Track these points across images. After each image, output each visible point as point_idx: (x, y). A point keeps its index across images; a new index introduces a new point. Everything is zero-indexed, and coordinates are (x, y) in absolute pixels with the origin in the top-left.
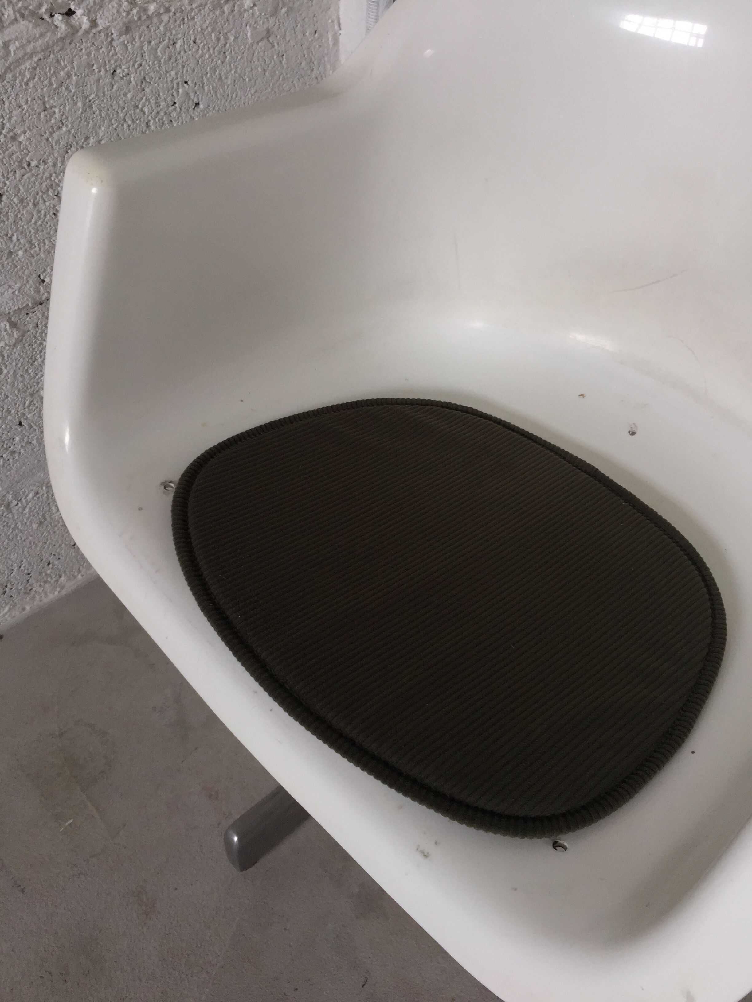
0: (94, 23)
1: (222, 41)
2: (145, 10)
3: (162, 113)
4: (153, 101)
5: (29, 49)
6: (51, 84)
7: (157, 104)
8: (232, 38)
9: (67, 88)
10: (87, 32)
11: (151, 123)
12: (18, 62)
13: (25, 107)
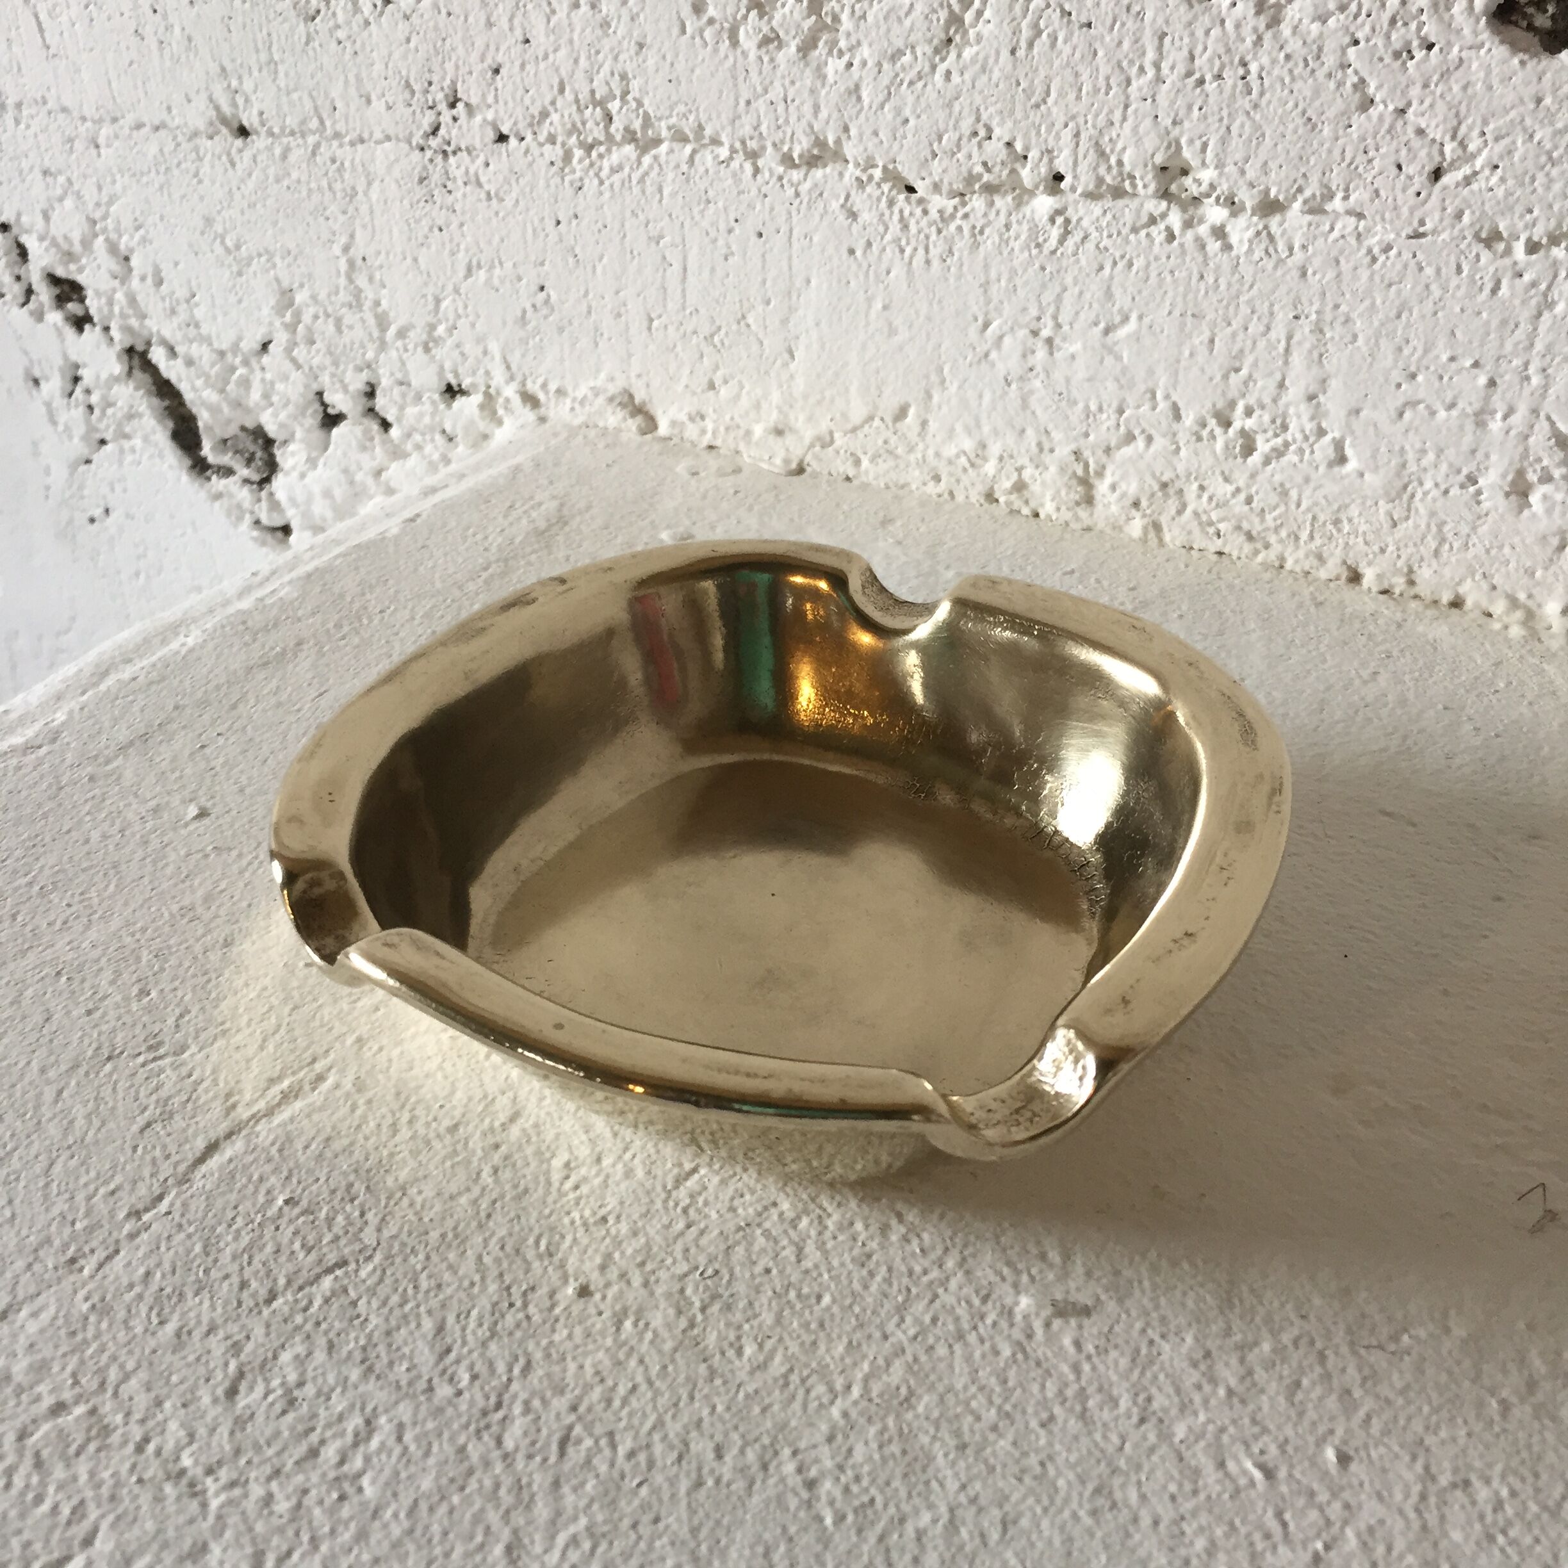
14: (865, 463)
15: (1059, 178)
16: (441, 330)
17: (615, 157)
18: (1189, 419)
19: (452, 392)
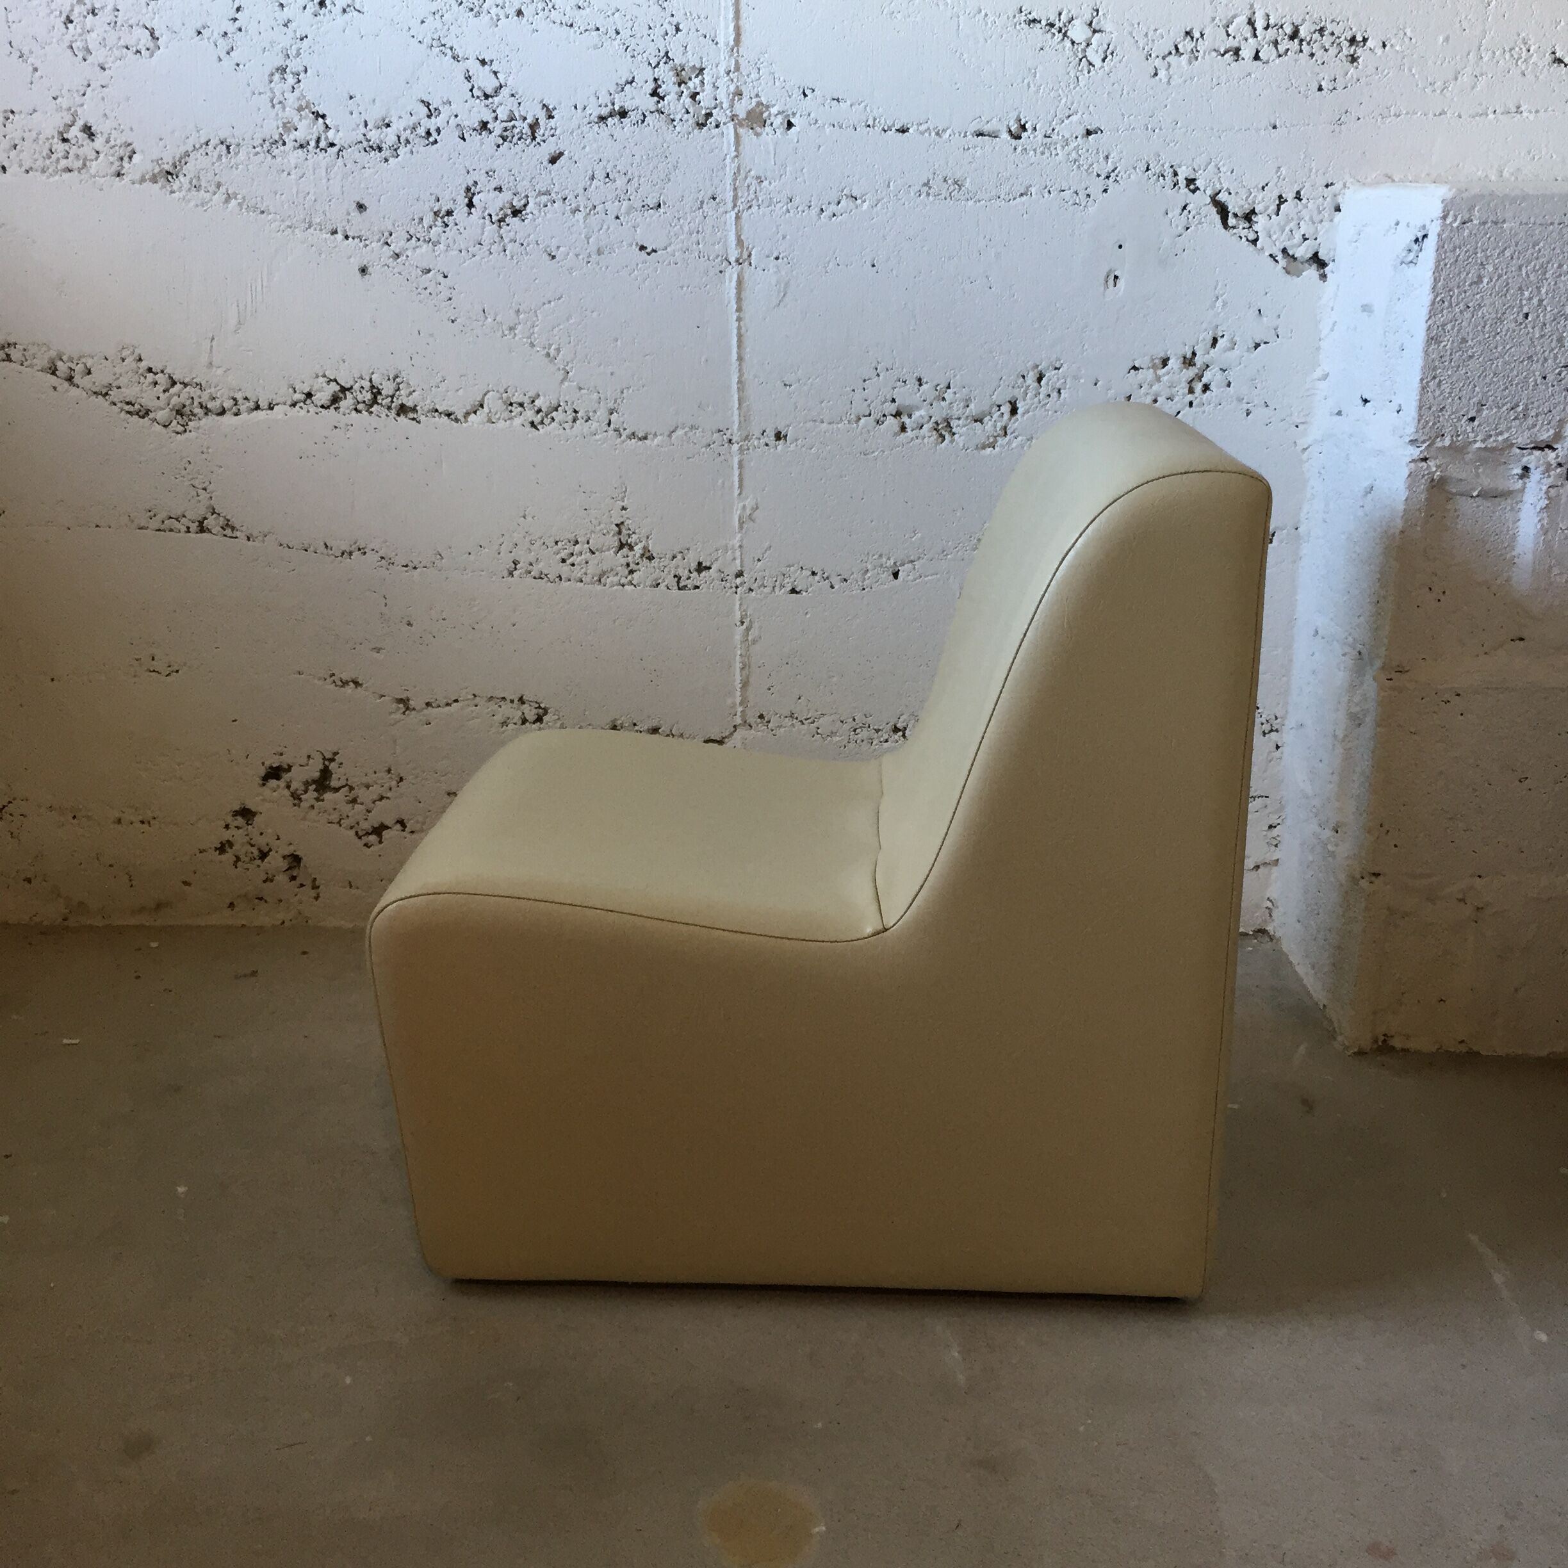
14: (1450, 178)
15: (1495, 111)
16: (1330, 169)
17: (1389, 119)
18: (1522, 154)
19: (1327, 186)
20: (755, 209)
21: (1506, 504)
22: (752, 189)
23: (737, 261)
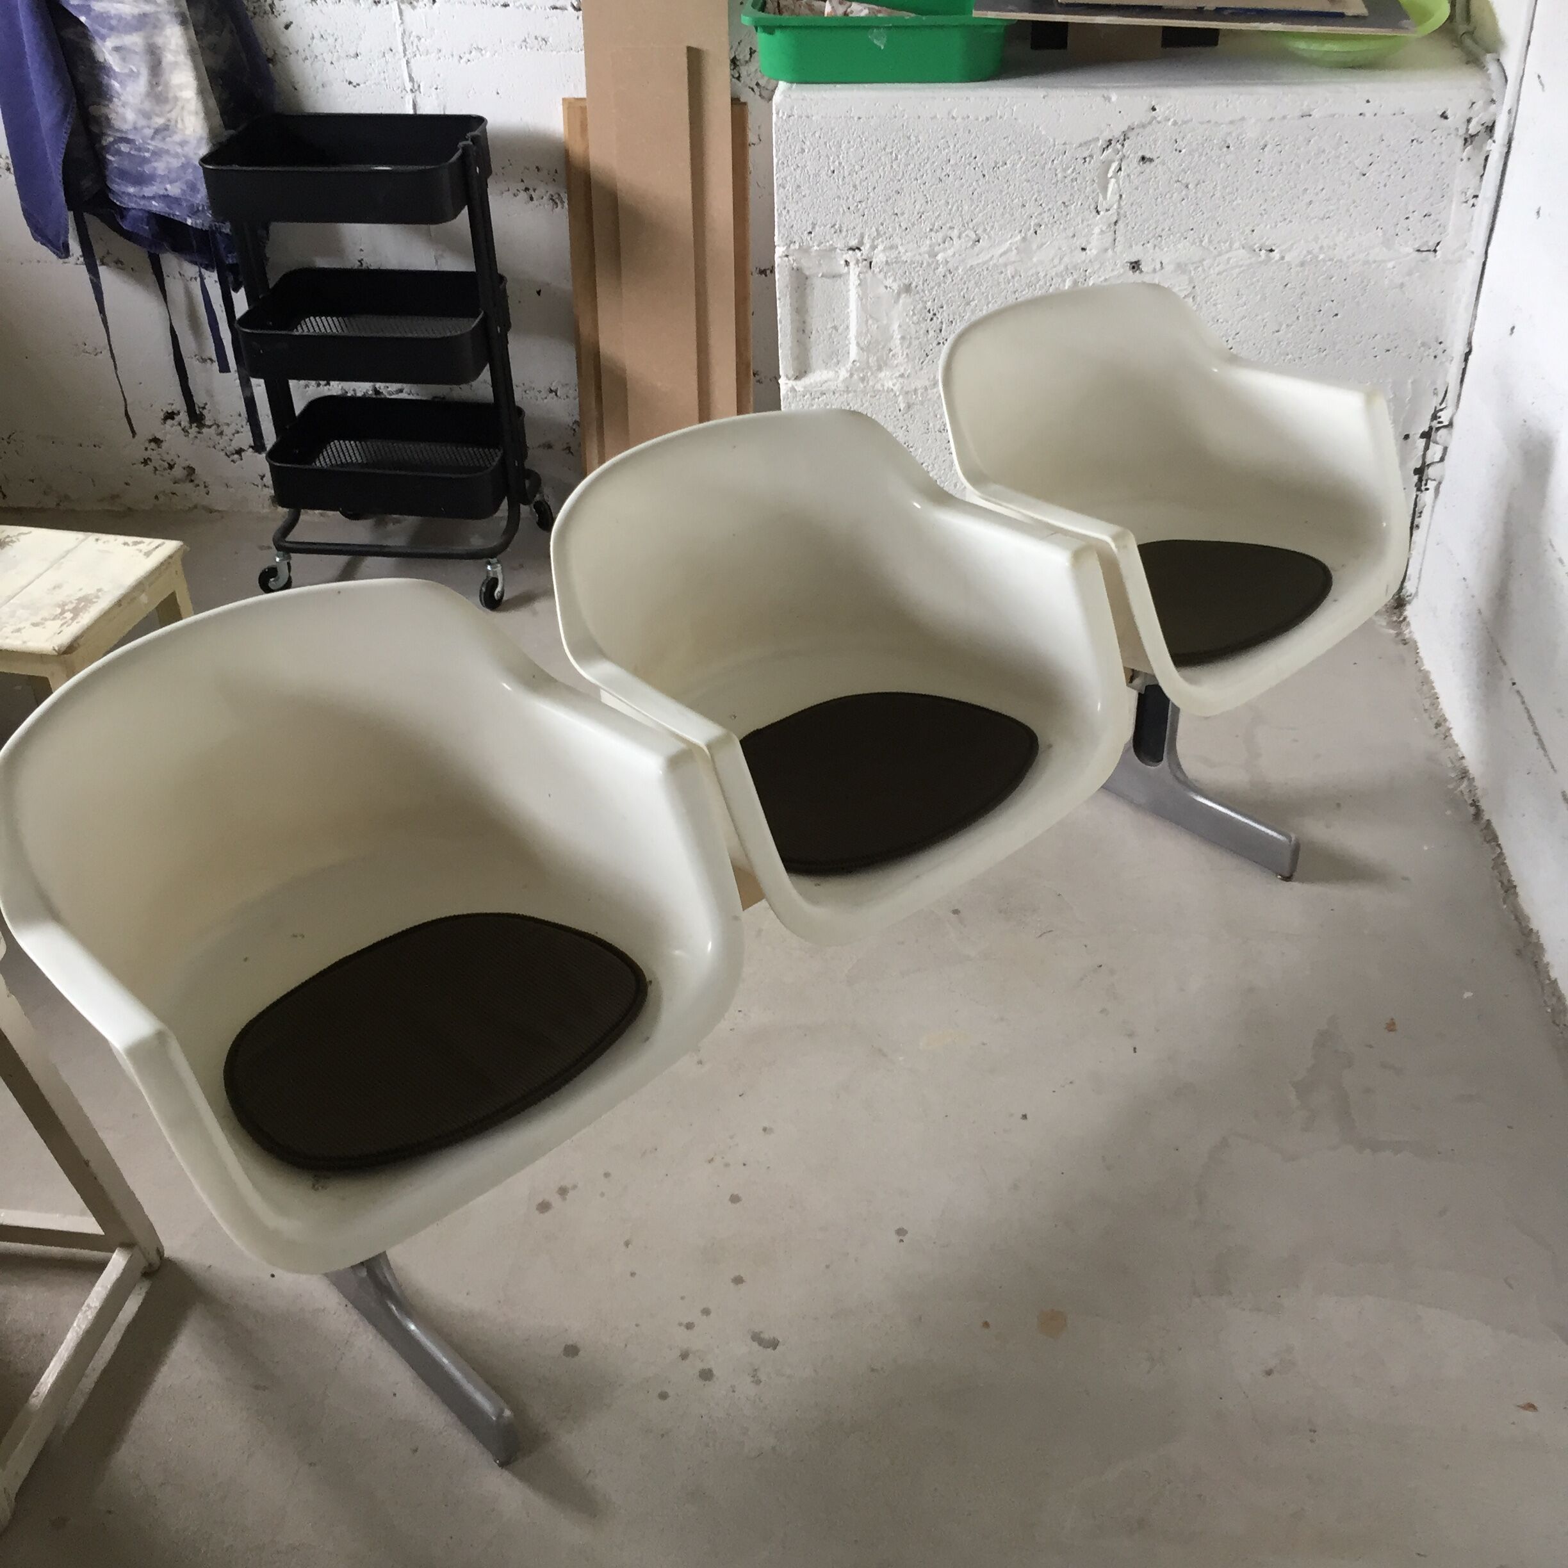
0: (1282, 258)
1: (1365, 283)
2: (1317, 257)
3: (1310, 314)
4: (1306, 306)
5: (1240, 263)
6: (1246, 282)
7: (1308, 308)
8: (1373, 283)
9: (1255, 287)
10: (1276, 262)
11: (1300, 318)
12: (1233, 268)
13: (1227, 290)
20: (418, 56)
21: (839, 281)
22: (415, 45)
23: (411, 90)
